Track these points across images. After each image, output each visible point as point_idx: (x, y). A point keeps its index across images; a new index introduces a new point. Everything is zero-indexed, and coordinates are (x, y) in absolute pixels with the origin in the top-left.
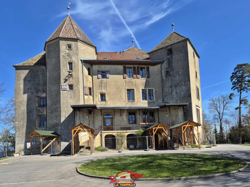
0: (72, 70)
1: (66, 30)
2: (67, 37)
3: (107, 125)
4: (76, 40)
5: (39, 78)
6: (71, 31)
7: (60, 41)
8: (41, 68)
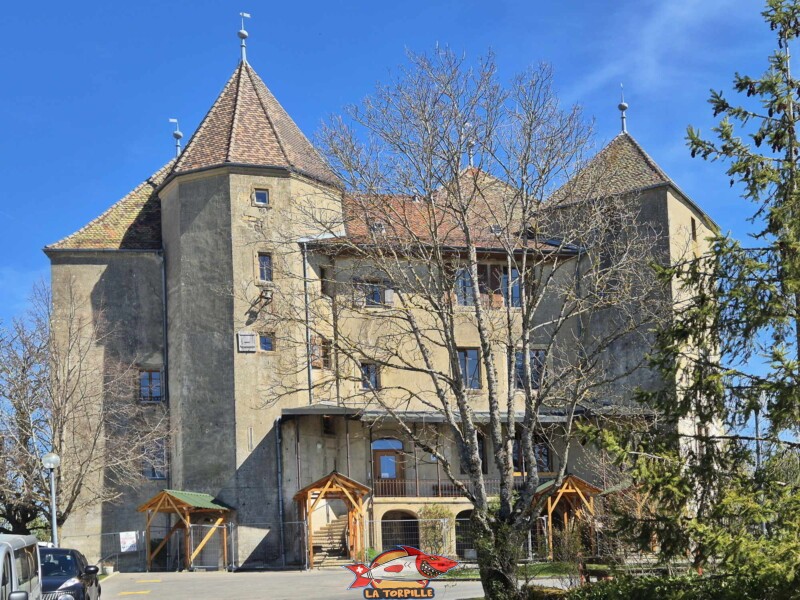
0: (271, 280)
1: (246, 130)
2: (252, 162)
3: (385, 475)
4: (282, 172)
5: (138, 297)
6: (262, 136)
7: (231, 176)
8: (142, 258)
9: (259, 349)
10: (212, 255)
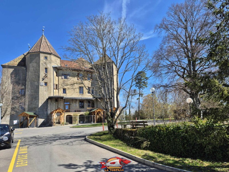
0: (47, 73)
1: (43, 46)
2: (45, 52)
3: (66, 109)
4: (50, 54)
5: (20, 75)
6: (46, 47)
7: (40, 54)
8: (21, 68)
9: (44, 85)
10: (36, 68)
